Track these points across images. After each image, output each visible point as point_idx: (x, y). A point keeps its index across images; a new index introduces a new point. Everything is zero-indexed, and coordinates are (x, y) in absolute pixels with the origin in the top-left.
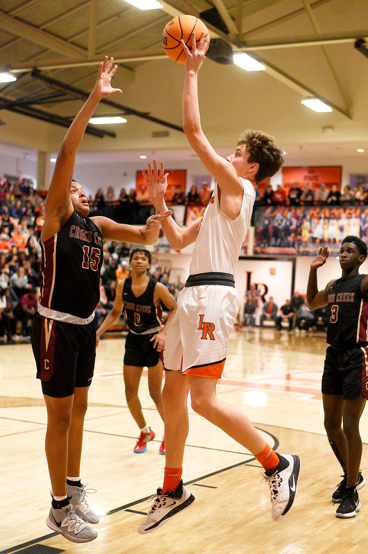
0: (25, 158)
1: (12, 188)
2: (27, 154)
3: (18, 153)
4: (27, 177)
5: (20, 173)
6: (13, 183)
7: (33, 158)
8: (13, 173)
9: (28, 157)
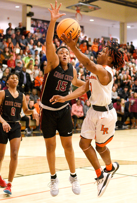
0: (113, 26)
1: (106, 44)
2: (114, 24)
3: (109, 24)
4: (114, 37)
5: (111, 35)
6: (106, 41)
7: (118, 26)
8: (106, 36)
9: (115, 26)
